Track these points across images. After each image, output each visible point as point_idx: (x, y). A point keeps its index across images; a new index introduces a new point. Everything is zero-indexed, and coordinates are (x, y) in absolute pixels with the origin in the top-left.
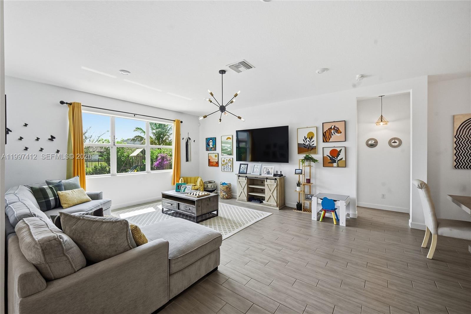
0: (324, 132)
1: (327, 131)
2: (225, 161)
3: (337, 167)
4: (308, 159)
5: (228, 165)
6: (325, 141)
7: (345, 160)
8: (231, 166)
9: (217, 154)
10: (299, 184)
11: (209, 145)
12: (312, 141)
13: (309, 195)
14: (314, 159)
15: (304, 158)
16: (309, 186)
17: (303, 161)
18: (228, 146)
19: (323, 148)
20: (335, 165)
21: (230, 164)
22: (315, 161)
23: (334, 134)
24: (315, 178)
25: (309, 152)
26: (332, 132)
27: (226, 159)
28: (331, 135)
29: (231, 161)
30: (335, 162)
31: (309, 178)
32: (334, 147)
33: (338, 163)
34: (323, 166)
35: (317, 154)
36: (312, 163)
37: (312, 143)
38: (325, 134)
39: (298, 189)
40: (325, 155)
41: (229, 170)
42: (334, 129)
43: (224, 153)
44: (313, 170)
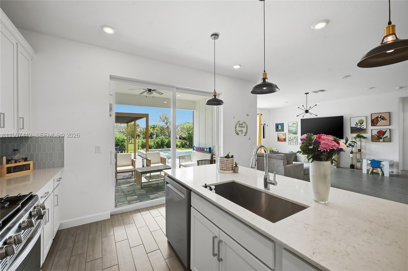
0: (372, 119)
1: (374, 119)
2: (291, 138)
3: (383, 142)
4: (359, 136)
5: (293, 141)
6: (373, 125)
7: (389, 137)
8: (296, 141)
9: (285, 134)
10: (352, 152)
11: (278, 128)
12: (362, 125)
13: (360, 159)
14: (364, 137)
15: (356, 136)
16: (360, 154)
17: (355, 138)
18: (293, 129)
19: (371, 130)
20: (381, 140)
21: (295, 140)
22: (364, 138)
23: (381, 121)
24: (365, 149)
25: (360, 132)
26: (379, 119)
27: (292, 137)
28: (378, 121)
29: (296, 138)
30: (381, 138)
31: (360, 149)
32: (381, 129)
33: (384, 139)
34: (372, 141)
35: (367, 133)
36: (363, 140)
37: (362, 127)
38: (373, 121)
39: (351, 155)
40: (373, 134)
41: (295, 144)
42: (380, 117)
43: (290, 133)
44: (363, 144)
